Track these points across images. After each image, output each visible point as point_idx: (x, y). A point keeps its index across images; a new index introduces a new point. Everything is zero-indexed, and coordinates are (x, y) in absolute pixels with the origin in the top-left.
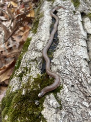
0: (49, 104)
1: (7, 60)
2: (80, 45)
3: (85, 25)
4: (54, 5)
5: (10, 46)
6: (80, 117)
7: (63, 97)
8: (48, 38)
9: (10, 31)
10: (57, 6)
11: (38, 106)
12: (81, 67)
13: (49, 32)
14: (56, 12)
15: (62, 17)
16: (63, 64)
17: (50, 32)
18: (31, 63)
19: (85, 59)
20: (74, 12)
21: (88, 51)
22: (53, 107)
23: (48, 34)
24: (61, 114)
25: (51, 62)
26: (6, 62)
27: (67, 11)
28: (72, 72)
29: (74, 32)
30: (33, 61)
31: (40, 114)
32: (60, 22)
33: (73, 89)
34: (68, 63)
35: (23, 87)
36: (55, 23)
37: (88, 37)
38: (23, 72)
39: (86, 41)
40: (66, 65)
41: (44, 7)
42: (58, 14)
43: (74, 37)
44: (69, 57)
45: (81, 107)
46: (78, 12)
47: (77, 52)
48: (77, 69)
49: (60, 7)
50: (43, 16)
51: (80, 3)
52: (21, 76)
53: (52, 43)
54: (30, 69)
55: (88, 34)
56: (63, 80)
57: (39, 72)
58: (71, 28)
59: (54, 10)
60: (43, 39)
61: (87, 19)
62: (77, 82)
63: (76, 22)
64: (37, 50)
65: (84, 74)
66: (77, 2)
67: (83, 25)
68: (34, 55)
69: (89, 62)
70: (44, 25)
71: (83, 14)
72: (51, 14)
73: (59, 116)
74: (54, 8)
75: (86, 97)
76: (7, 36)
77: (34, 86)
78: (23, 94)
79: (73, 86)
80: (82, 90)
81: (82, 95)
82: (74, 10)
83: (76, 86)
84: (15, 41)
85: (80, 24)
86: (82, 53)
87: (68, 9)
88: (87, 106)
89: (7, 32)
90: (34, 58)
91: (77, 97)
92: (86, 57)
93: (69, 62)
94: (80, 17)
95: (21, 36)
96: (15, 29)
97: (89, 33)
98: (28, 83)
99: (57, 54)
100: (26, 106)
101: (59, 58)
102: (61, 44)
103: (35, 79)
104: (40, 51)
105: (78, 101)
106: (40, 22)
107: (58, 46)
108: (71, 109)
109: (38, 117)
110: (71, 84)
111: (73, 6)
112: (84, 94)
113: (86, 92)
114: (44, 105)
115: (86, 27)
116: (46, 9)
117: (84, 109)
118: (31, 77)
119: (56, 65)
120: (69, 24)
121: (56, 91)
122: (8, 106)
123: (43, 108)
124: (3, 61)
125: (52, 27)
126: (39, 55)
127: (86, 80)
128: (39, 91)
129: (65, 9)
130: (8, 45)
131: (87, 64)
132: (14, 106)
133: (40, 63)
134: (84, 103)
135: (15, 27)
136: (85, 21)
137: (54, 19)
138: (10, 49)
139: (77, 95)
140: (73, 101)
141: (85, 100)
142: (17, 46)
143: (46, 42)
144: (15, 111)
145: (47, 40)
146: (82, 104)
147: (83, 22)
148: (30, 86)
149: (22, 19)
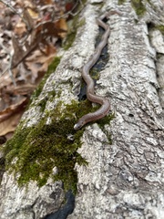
0: (91, 137)
2: (145, 63)
3: (154, 40)
4: (103, 9)
5: (20, 79)
6: (142, 158)
7: (115, 130)
8: (92, 52)
9: (24, 49)
10: (108, 10)
11: (72, 142)
12: (146, 92)
13: (93, 45)
14: (105, 20)
15: (116, 26)
16: (115, 85)
17: (96, 46)
18: (62, 85)
19: (153, 84)
20: (136, 21)
21: (158, 76)
22: (98, 140)
23: (92, 47)
24: (111, 150)
25: (95, 84)
27: (124, 19)
28: (130, 97)
29: (135, 47)
30: (65, 83)
32: (112, 33)
33: (131, 119)
34: (124, 85)
35: (47, 116)
36: (103, 34)
37: (158, 58)
38: (47, 99)
39: (155, 62)
40: (121, 88)
41: (86, 14)
42: (109, 22)
43: (134, 55)
44: (126, 77)
45: (144, 144)
46: (143, 20)
47: (140, 73)
48: (139, 93)
49: (113, 13)
50: (84, 23)
51: (145, 10)
52: (43, 105)
53: (98, 61)
54: (60, 93)
55: (157, 53)
56: (115, 106)
57: (75, 98)
58: (129, 41)
59: (103, 16)
60: (83, 53)
61: (156, 33)
62: (139, 110)
63: (139, 34)
64: (72, 68)
65: (150, 101)
66: (141, 9)
67: (150, 41)
68: (66, 74)
69: (158, 90)
70: (85, 36)
71: (150, 26)
72: (97, 22)
73: (107, 153)
74: (102, 14)
75: (153, 130)
76: (18, 58)
77: (66, 114)
78: (47, 123)
79: (131, 115)
80: (146, 121)
81: (146, 128)
82: (136, 17)
83: (136, 116)
84: (30, 70)
85: (146, 37)
87: (126, 16)
88: (155, 143)
89: (19, 50)
90: (67, 79)
91: (138, 131)
92: (154, 81)
93: (126, 83)
94: (145, 28)
95: (41, 64)
97: (160, 51)
98: (56, 110)
99: (106, 73)
100: (51, 141)
101: (109, 78)
102: (114, 61)
103: (67, 105)
104: (78, 70)
105: (140, 136)
106: (78, 33)
107: (108, 64)
108: (128, 146)
110: (128, 112)
111: (133, 12)
112: (149, 127)
113: (153, 124)
114: (83, 140)
115: (154, 44)
116: (89, 17)
117: (149, 147)
118: (61, 102)
119: (104, 87)
120: (128, 36)
121: (103, 121)
123: (80, 145)
125: (98, 40)
126: (77, 74)
127: (154, 108)
128: (74, 122)
129: (121, 15)
130: (18, 75)
131: (155, 91)
132: (30, 142)
133: (78, 87)
134: (148, 139)
135: (32, 44)
136: (153, 35)
137: (102, 29)
139: (137, 128)
140: (131, 136)
141: (152, 135)
142: (33, 79)
143: (87, 58)
144: (32, 148)
145: (89, 55)
146: (145, 141)
147: (150, 37)
148: (60, 114)
149: (46, 31)
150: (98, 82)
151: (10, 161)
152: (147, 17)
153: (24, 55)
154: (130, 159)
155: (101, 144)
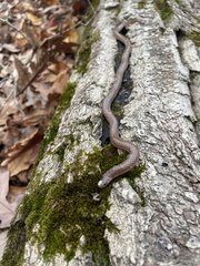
0: (120, 198)
1: (23, 130)
2: (177, 90)
3: (185, 54)
4: (121, 17)
5: (28, 104)
6: (181, 219)
7: (146, 185)
8: (112, 80)
9: (30, 71)
10: (126, 18)
11: (99, 203)
12: (180, 131)
13: (112, 69)
14: (124, 31)
15: (138, 39)
16: (143, 126)
17: (116, 70)
18: (80, 127)
19: (188, 118)
20: (162, 30)
21: (193, 103)
22: (129, 202)
23: (112, 72)
24: (145, 214)
25: (119, 124)
26: (20, 136)
27: (146, 28)
28: (162, 140)
29: (163, 67)
30: (83, 123)
31: (104, 217)
32: (134, 50)
33: (165, 170)
34: (153, 124)
35: (67, 171)
36: (123, 51)
37: (192, 77)
38: (65, 145)
39: (189, 85)
40: (150, 129)
41: (100, 23)
42: (129, 34)
43: (163, 78)
44: (156, 113)
45: (182, 201)
46: (170, 30)
47: (171, 105)
48: (173, 135)
49: (133, 21)
50: (98, 38)
51: (172, 12)
52: (60, 153)
53: (120, 90)
54: (79, 137)
55: (191, 71)
56: (146, 154)
57: (96, 143)
58: (156, 60)
59: (121, 27)
60: (101, 82)
61: (188, 43)
62: (173, 157)
63: (166, 49)
64: (90, 104)
65: (186, 143)
66: (166, 11)
67: (181, 55)
68: (85, 112)
69: (194, 124)
70: (102, 57)
71: (180, 34)
72: (114, 35)
73: (140, 218)
74: (120, 23)
75: (192, 183)
76: (23, 83)
77: (89, 167)
78: (69, 181)
79: (165, 165)
80: (183, 171)
81: (184, 180)
82: (162, 25)
83: (171, 165)
84: (38, 92)
85: (175, 51)
86: (181, 105)
87: (150, 25)
88: (195, 199)
89: (23, 72)
90: (85, 117)
91: (175, 185)
92: (189, 113)
93: (156, 121)
94: (173, 38)
95: (52, 84)
96: (39, 68)
97: (193, 69)
98: (77, 163)
99: (131, 108)
100: (75, 203)
101: (135, 116)
102: (138, 90)
103: (89, 155)
104: (97, 105)
105: (177, 191)
106: (93, 51)
107: (132, 95)
108: (164, 205)
109: (99, 224)
110: (161, 161)
111: (158, 17)
112: (187, 178)
113: (191, 175)
114: (111, 200)
115: (187, 59)
116: (104, 26)
117: (188, 205)
118: (81, 151)
119: (129, 129)
120: (153, 53)
121: (132, 174)
122: (38, 209)
123: (108, 207)
124: (15, 134)
125: (118, 60)
126: (96, 111)
127: (191, 153)
128: (99, 177)
129: (142, 24)
130: (25, 101)
131: (191, 126)
132: (51, 205)
133: (99, 127)
134: (187, 194)
136: (185, 46)
137: (121, 45)
138: (29, 110)
139: (173, 181)
140: (167, 192)
141: (191, 189)
142: (44, 103)
143: (107, 88)
144: (55, 213)
145: (109, 83)
146: (184, 197)
147: (180, 49)
148: (82, 168)
149: (54, 47)
150: (122, 122)
151: (31, 228)
152: (174, 23)
153: (31, 79)
154: (168, 222)
155: (132, 207)
